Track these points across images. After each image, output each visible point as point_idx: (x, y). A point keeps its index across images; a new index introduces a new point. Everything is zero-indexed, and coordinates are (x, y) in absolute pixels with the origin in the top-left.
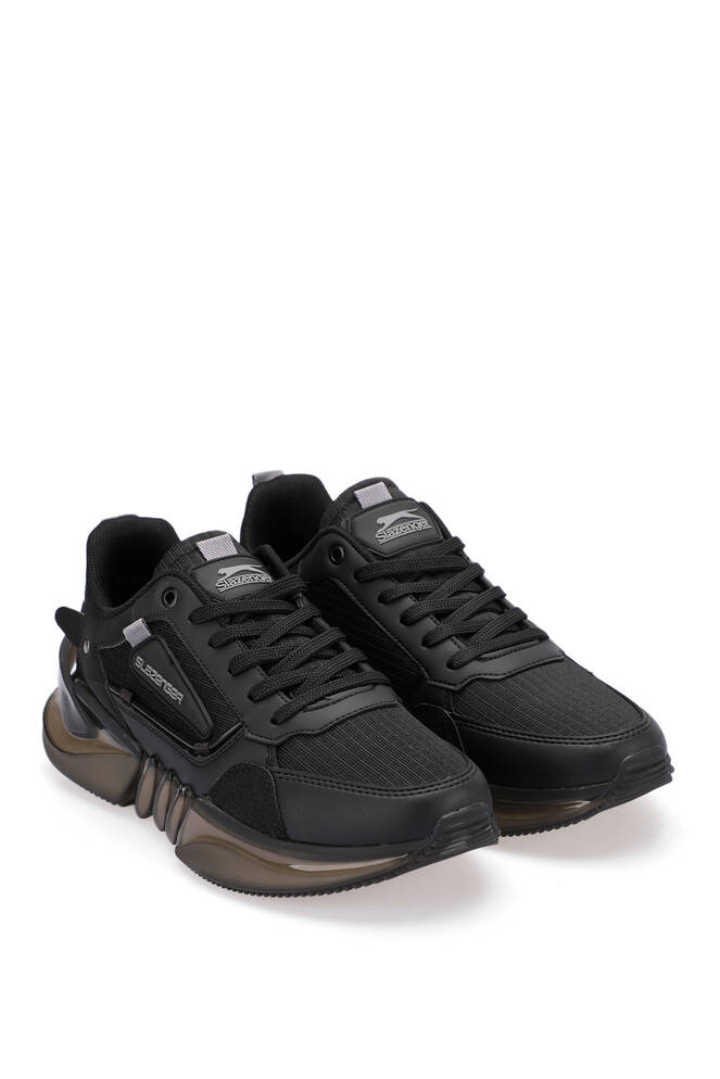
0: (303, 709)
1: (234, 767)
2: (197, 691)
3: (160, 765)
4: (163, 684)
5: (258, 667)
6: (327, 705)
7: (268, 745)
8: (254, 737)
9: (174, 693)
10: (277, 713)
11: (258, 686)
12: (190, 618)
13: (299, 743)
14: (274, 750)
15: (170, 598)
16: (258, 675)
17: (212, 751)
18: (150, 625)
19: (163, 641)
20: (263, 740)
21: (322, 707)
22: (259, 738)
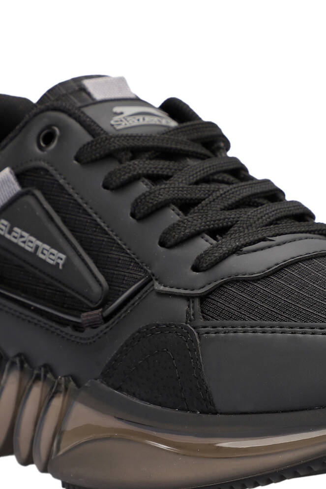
0: (237, 251)
1: (139, 332)
2: (85, 249)
3: (26, 365)
4: (37, 247)
5: (173, 206)
6: (269, 247)
7: (188, 298)
8: (167, 289)
9: (52, 256)
10: (200, 258)
11: (174, 227)
12: (77, 159)
13: (232, 290)
14: (197, 302)
15: (49, 138)
16: (172, 216)
17: (106, 319)
18: (20, 177)
19: (38, 193)
20: (182, 291)
21: (262, 249)
22: (174, 290)
